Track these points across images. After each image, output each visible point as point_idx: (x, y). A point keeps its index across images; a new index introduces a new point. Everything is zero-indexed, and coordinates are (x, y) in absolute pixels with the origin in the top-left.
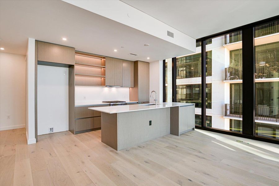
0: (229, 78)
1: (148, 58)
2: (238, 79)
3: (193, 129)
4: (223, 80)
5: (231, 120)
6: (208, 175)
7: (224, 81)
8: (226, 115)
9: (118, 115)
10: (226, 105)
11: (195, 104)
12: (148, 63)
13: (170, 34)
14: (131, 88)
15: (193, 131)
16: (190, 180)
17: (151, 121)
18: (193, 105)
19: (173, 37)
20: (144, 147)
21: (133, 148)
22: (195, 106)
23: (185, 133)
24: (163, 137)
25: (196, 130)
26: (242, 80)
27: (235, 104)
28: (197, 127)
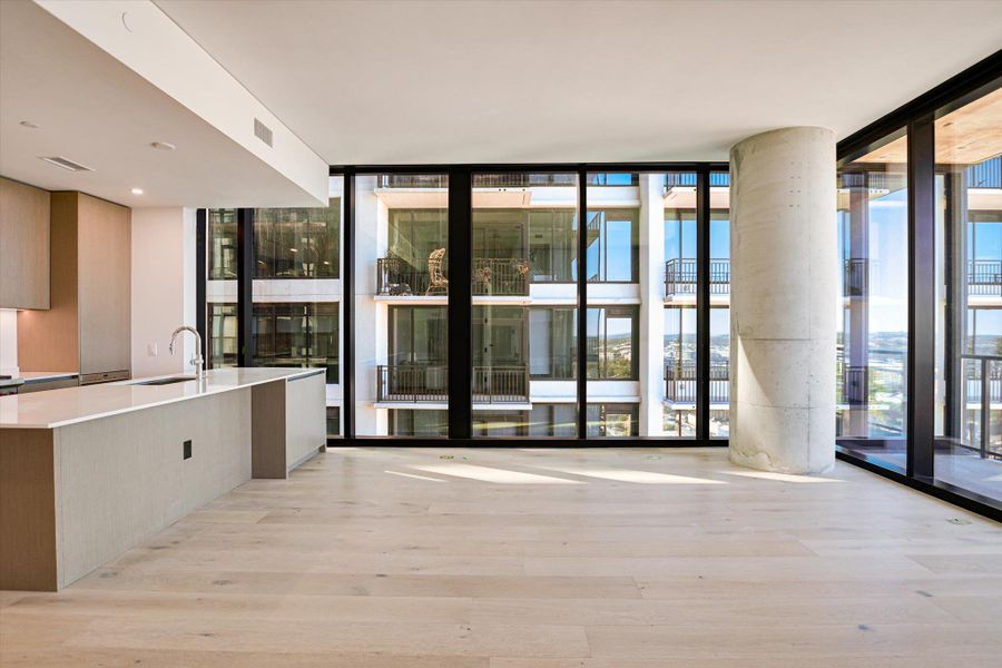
0: (387, 289)
1: (137, 191)
2: (408, 293)
3: (322, 450)
4: (371, 295)
5: (391, 412)
6: (415, 548)
7: (376, 297)
8: (380, 399)
9: (55, 434)
10: (380, 368)
11: (325, 369)
12: (125, 210)
13: (263, 133)
14: (26, 313)
15: (322, 455)
16: (382, 576)
17: (190, 442)
18: (320, 373)
19: (271, 146)
20: (176, 543)
21: (131, 561)
22: (324, 375)
23: (303, 464)
24: (232, 494)
25: (328, 449)
26: (447, 298)
27: (401, 363)
28: (332, 443)
